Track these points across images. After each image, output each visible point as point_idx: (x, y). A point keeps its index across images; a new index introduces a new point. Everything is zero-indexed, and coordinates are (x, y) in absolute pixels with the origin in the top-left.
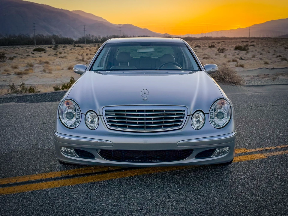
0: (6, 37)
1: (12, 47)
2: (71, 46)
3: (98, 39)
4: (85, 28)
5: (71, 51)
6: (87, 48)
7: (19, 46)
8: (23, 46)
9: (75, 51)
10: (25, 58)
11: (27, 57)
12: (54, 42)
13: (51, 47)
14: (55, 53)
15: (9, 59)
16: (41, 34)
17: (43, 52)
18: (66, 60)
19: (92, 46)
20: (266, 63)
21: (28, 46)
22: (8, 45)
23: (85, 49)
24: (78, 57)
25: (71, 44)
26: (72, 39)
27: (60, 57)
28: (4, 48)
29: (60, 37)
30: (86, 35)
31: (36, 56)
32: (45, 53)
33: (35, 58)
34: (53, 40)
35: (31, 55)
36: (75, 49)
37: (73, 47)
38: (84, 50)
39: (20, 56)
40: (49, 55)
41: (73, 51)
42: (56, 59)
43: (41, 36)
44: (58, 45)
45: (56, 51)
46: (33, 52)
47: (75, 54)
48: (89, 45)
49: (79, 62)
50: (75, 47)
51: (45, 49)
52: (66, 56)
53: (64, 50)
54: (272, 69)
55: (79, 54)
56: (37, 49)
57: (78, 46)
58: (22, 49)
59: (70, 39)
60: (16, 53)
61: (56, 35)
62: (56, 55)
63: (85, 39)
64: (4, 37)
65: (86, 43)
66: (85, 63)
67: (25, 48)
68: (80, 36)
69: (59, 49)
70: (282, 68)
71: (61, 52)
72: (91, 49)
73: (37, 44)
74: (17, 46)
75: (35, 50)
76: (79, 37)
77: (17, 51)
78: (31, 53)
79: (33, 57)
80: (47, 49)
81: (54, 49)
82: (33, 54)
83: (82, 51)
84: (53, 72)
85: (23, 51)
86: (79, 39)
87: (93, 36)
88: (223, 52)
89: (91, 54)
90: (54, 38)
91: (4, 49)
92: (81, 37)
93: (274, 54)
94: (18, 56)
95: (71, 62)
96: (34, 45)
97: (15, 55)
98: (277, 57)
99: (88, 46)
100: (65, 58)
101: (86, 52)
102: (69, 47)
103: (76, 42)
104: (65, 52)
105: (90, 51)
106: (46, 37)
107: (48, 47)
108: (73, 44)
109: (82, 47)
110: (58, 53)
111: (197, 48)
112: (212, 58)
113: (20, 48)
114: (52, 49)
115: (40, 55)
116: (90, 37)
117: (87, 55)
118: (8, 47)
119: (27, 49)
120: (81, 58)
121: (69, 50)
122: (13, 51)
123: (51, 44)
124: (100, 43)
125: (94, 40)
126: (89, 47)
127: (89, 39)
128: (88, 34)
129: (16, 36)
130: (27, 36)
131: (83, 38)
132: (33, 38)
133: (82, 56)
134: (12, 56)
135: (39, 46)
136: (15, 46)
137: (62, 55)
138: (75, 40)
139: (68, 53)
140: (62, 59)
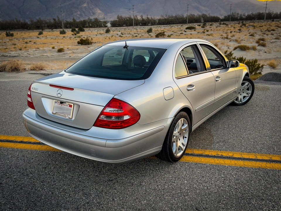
0: (166, 18)
1: (170, 26)
2: (217, 24)
3: (243, 16)
4: (231, 7)
5: (217, 29)
6: (231, 26)
7: (175, 25)
8: (178, 25)
9: (220, 29)
10: (179, 35)
11: (181, 35)
12: (203, 21)
13: (200, 25)
14: (203, 31)
15: (168, 37)
16: (192, 13)
17: (193, 30)
18: (213, 37)
19: (236, 24)
21: (181, 24)
22: (167, 24)
23: (230, 26)
24: (223, 35)
25: (217, 22)
26: (219, 17)
27: (207, 35)
28: (164, 26)
29: (208, 16)
30: (232, 13)
31: (188, 34)
32: (195, 30)
33: (187, 36)
34: (202, 19)
35: (184, 33)
36: (221, 26)
37: (219, 25)
38: (228, 27)
39: (176, 34)
40: (198, 33)
41: (219, 28)
42: (203, 36)
43: (193, 16)
44: (206, 24)
45: (204, 29)
46: (186, 30)
47: (220, 32)
48: (234, 23)
49: (224, 39)
50: (220, 24)
51: (195, 27)
52: (212, 34)
53: (211, 27)
55: (223, 32)
56: (189, 27)
57: (223, 24)
58: (177, 27)
59: (217, 17)
60: (173, 31)
61: (205, 14)
62: (204, 32)
63: (231, 17)
64: (165, 17)
65: (231, 21)
66: (229, 41)
67: (179, 27)
68: (226, 14)
69: (207, 27)
71: (208, 30)
72: (235, 26)
73: (188, 23)
74: (173, 25)
75: (187, 28)
76: (225, 16)
77: (174, 29)
78: (184, 31)
79: (185, 35)
80: (197, 27)
81: (203, 27)
82: (186, 32)
83: (227, 28)
85: (178, 29)
86: (225, 17)
87: (238, 14)
89: (235, 32)
90: (203, 17)
91: (164, 28)
92: (227, 16)
94: (174, 33)
95: (216, 39)
96: (187, 24)
97: (172, 33)
99: (232, 23)
100: (212, 36)
101: (230, 29)
102: (215, 24)
103: (222, 20)
104: (211, 30)
105: (234, 29)
106: (196, 16)
107: (198, 25)
108: (219, 22)
109: (227, 25)
110: (206, 31)
113: (176, 27)
114: (200, 27)
115: (190, 33)
116: (235, 15)
117: (231, 32)
118: (167, 26)
119: (181, 28)
120: (225, 35)
121: (215, 27)
122: (170, 29)
123: (200, 22)
124: (244, 20)
125: (239, 18)
126: (233, 25)
127: (234, 17)
128: (234, 12)
129: (174, 17)
130: (182, 16)
131: (229, 16)
132: (186, 18)
133: (226, 33)
134: (170, 34)
135: (190, 25)
136: (172, 25)
137: (209, 33)
138: (221, 18)
139: (214, 31)
140: (208, 36)
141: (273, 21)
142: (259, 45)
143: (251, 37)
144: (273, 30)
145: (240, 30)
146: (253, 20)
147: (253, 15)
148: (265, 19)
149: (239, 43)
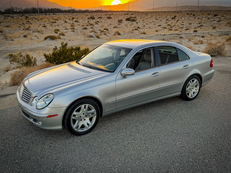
3: (21, 10)
18: (12, 28)
19: (19, 16)
20: (157, 31)
27: (5, 26)
30: (11, 7)
36: (7, 19)
42: (2, 28)
48: (15, 16)
54: (164, 35)
57: (8, 16)
63: (11, 10)
70: (170, 34)
72: (20, 18)
84: (14, 40)
86: (5, 10)
87: (16, 8)
88: (121, 23)
89: (26, 23)
92: (7, 9)
93: (155, 24)
98: (158, 26)
100: (10, 27)
109: (13, 17)
111: (100, 19)
112: (119, 27)
116: (14, 9)
125: (18, 11)
131: (9, 9)
138: (3, 11)
139: (6, 23)
140: (7, 28)
141: (46, 14)
142: (60, 35)
143: (44, 28)
144: (55, 22)
145: (28, 22)
146: (29, 13)
147: (28, 9)
148: (39, 13)
149: (42, 33)
